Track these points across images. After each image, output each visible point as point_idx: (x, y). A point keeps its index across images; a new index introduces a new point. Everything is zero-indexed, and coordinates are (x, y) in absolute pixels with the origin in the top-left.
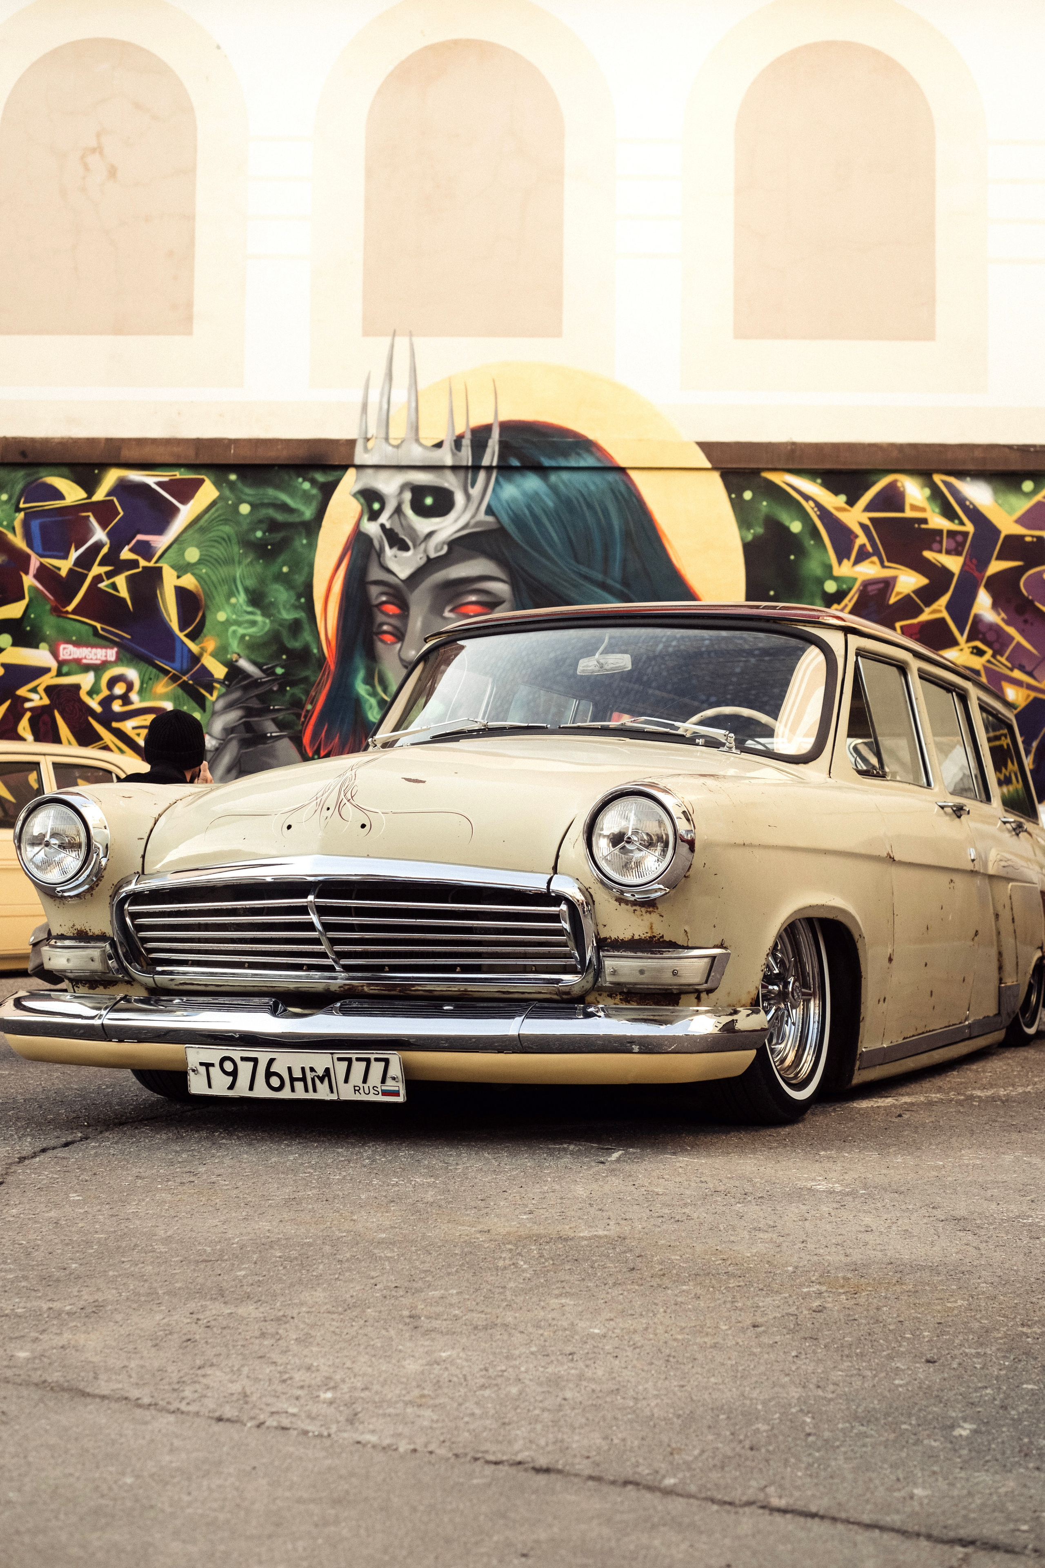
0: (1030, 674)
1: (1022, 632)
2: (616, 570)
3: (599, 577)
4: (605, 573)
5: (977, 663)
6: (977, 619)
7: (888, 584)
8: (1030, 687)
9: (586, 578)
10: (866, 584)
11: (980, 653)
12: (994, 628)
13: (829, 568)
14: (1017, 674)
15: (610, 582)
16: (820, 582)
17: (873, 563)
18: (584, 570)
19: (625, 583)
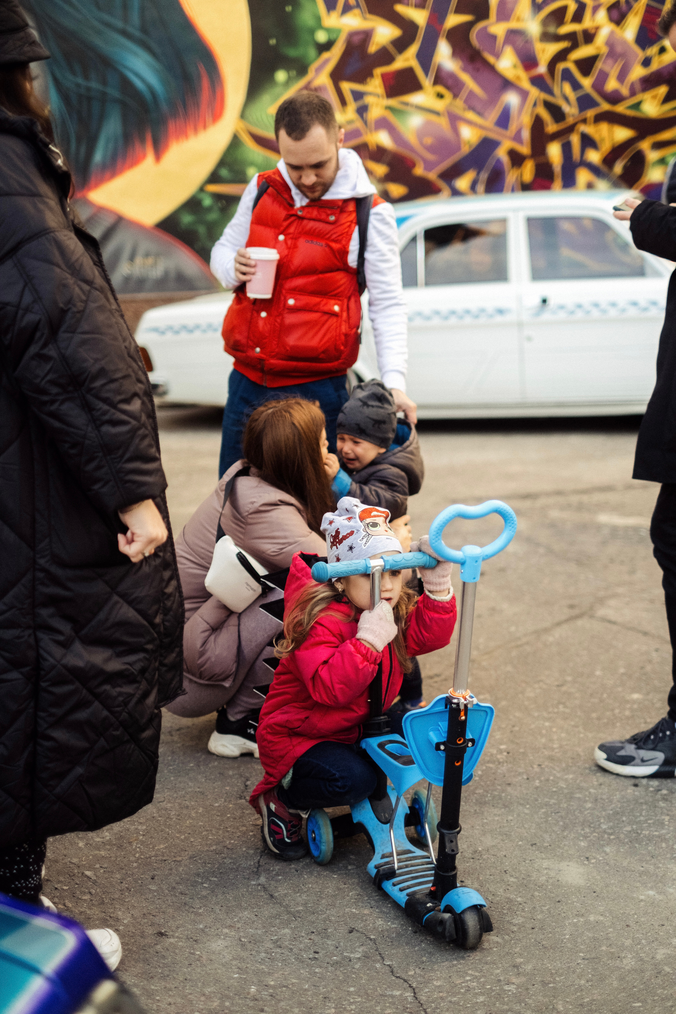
0: (480, 114)
1: (475, 78)
2: (135, 18)
3: (120, 24)
4: (126, 19)
5: (439, 105)
6: (439, 70)
7: (367, 35)
8: (481, 127)
9: (108, 25)
10: (352, 35)
11: (440, 96)
12: (453, 76)
13: (318, 19)
14: (471, 115)
15: (130, 29)
16: (312, 32)
17: (355, 15)
18: (107, 17)
19: (144, 30)
